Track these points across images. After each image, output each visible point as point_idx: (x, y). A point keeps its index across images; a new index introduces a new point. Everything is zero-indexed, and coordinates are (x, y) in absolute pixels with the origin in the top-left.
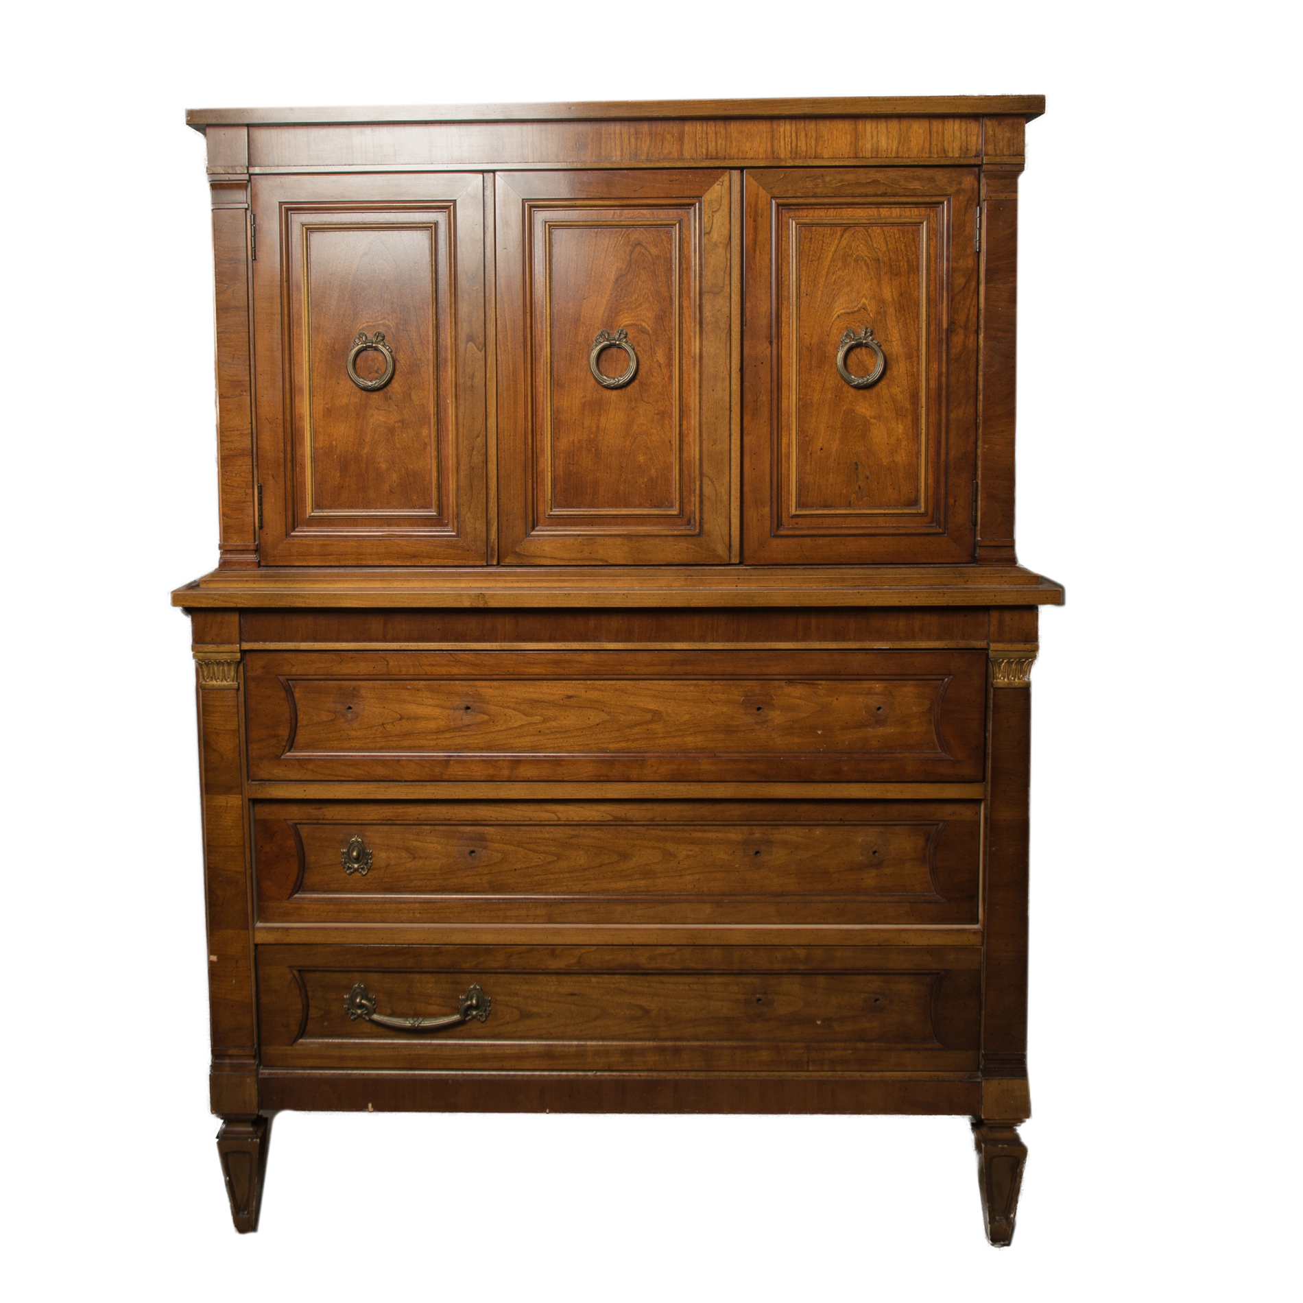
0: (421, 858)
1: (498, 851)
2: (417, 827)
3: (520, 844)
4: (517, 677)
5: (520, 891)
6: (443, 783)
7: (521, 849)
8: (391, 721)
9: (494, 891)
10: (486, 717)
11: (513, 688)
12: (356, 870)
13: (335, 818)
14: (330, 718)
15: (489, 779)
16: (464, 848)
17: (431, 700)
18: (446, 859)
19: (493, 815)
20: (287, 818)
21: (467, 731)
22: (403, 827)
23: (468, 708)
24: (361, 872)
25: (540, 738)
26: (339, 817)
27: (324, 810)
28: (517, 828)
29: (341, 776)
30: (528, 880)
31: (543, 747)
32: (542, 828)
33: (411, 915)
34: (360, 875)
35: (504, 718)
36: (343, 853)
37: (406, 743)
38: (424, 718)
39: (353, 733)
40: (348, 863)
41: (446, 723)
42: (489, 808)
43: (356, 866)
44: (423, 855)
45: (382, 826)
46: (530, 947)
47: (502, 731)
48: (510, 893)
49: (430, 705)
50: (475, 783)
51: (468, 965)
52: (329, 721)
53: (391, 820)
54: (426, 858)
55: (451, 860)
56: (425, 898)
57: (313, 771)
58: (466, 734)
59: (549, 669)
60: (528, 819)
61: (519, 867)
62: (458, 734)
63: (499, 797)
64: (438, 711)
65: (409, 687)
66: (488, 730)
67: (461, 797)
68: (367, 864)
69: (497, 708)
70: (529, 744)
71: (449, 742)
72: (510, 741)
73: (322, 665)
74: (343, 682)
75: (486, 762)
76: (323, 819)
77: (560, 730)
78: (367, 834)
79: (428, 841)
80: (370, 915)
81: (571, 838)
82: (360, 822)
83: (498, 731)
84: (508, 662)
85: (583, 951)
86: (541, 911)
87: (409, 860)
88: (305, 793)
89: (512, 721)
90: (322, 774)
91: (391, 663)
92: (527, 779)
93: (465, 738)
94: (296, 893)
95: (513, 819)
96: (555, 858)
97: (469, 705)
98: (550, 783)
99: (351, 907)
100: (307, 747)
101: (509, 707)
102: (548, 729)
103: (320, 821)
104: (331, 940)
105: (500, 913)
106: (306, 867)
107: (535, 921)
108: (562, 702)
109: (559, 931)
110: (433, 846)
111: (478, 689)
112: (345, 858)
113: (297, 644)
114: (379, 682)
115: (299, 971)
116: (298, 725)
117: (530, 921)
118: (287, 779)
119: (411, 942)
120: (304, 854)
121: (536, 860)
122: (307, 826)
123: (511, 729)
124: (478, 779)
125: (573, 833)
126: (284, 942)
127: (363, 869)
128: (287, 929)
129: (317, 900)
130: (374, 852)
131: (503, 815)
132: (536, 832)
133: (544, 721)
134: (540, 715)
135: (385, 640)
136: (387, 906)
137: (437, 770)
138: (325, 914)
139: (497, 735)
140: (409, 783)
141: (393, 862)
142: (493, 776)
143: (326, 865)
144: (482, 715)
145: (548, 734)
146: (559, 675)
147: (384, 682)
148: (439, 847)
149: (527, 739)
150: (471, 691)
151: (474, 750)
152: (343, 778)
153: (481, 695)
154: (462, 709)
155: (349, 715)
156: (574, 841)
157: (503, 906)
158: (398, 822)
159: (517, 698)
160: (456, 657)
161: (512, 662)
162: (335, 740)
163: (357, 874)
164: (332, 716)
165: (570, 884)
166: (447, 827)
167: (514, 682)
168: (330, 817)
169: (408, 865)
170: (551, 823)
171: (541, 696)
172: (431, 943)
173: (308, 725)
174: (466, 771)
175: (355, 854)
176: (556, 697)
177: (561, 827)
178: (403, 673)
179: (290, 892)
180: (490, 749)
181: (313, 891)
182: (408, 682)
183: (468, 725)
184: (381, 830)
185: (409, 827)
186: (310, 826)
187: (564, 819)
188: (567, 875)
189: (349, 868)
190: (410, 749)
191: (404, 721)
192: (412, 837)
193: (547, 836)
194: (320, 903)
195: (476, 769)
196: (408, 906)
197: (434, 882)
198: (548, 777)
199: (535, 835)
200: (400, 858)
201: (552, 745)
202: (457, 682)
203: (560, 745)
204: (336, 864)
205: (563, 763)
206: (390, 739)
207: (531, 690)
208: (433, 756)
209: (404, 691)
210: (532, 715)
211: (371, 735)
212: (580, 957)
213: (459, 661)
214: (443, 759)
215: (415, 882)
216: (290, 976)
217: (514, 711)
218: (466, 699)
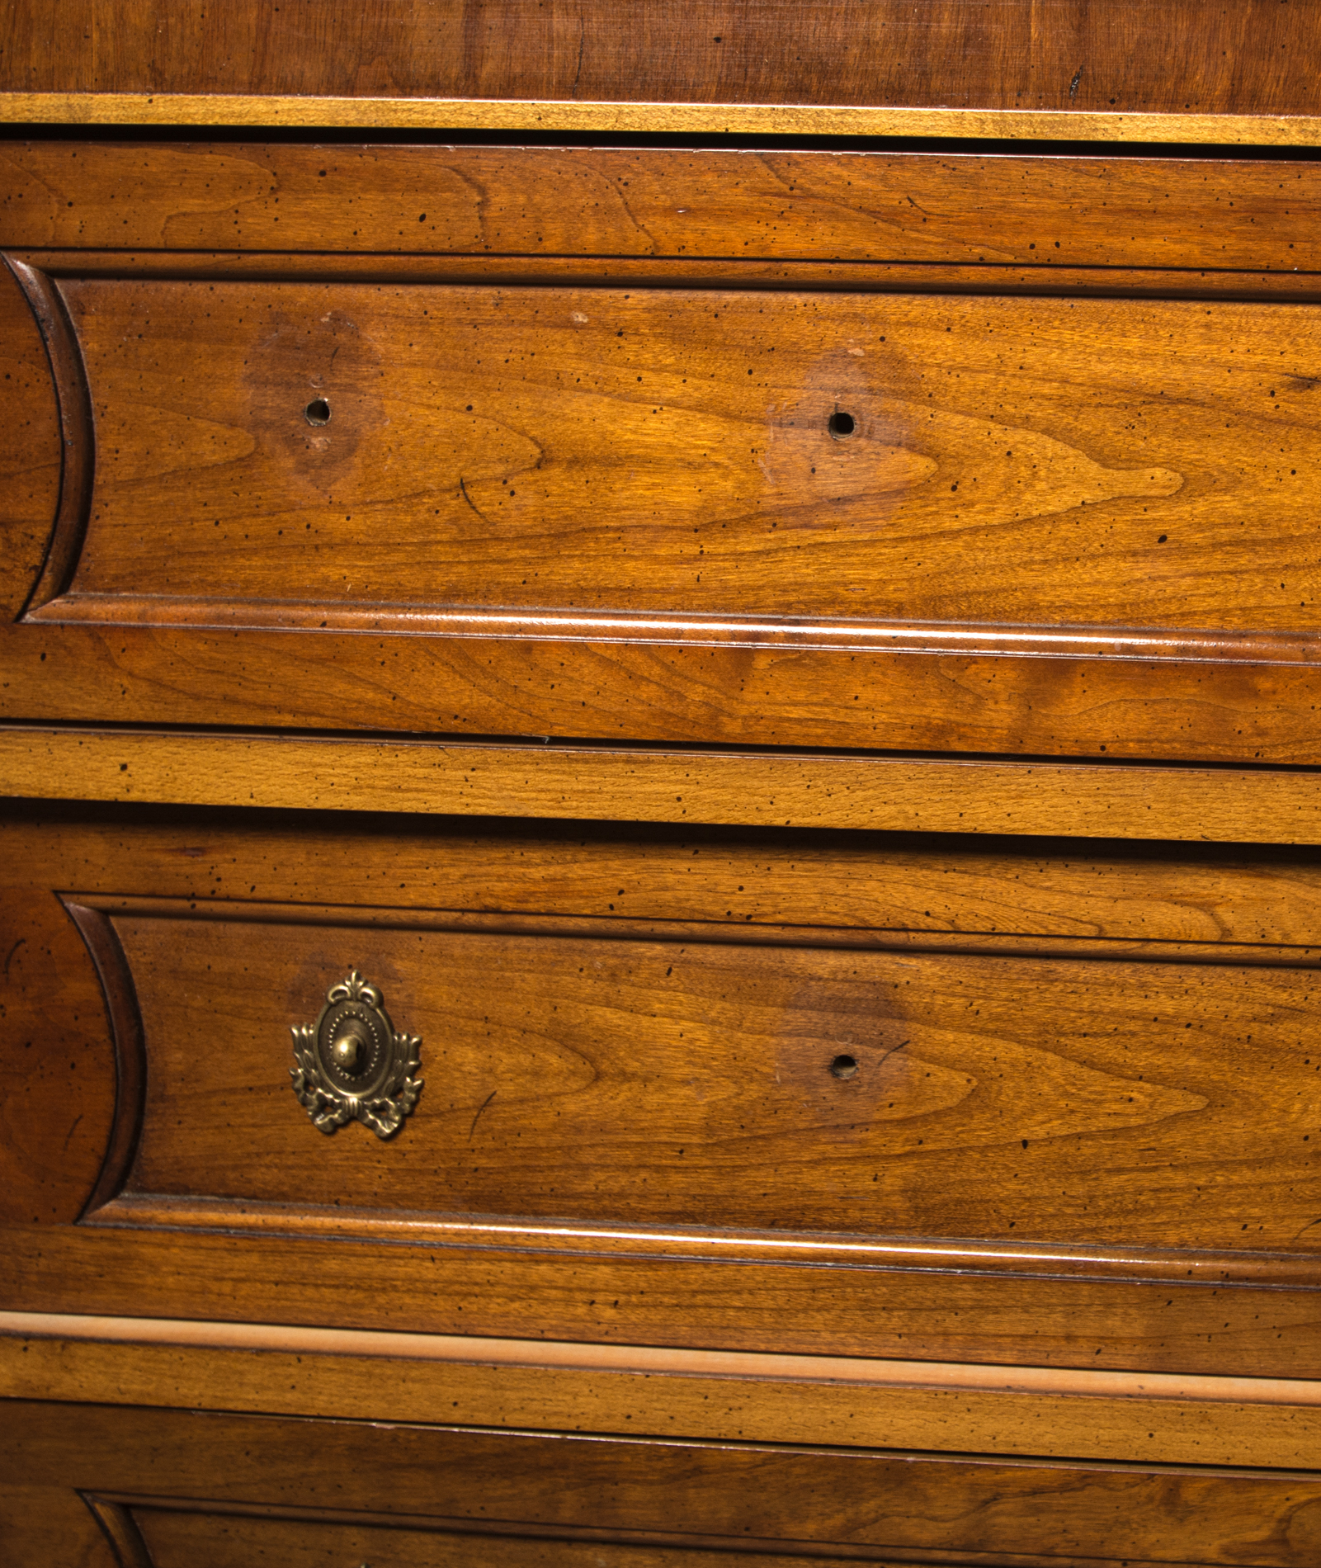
0: (626, 1077)
1: (952, 1064)
2: (608, 946)
3: (1048, 1037)
4: (1069, 276)
5: (1038, 1235)
6: (724, 757)
7: (1051, 1057)
8: (500, 469)
9: (932, 1227)
10: (922, 466)
11: (1052, 335)
12: (353, 1116)
13: (261, 893)
14: (234, 453)
15: (926, 743)
16: (810, 1042)
17: (676, 380)
18: (733, 1089)
19: (938, 909)
20: (63, 882)
21: (834, 527)
22: (551, 943)
23: (842, 423)
24: (372, 1126)
25: (1163, 567)
26: (278, 891)
27: (215, 857)
28: (1037, 966)
29: (279, 710)
30: (1079, 1189)
31: (1173, 608)
32: (1147, 973)
33: (581, 1310)
34: (370, 1134)
35: (1002, 470)
36: (302, 1043)
37: (568, 571)
38: (645, 461)
39: (335, 522)
40: (323, 1084)
41: (741, 486)
42: (920, 874)
43: (353, 1099)
44: (633, 1066)
45: (461, 938)
46: (1075, 1467)
47: (990, 529)
48: (998, 1239)
49: (673, 404)
50: (860, 762)
51: (811, 1528)
52: (230, 465)
53: (497, 911)
54: (646, 1080)
55: (754, 1091)
56: (639, 1245)
57: (156, 683)
58: (829, 537)
59: (1218, 243)
60: (1091, 930)
61: (1041, 1132)
62: (792, 538)
63: (968, 826)
64: (707, 431)
65: (580, 318)
66: (928, 526)
67: (797, 821)
68: (396, 1092)
69: (973, 422)
70: (1114, 595)
71: (750, 574)
72: (1027, 578)
73: (192, 205)
74: (288, 289)
75: (914, 664)
76: (213, 897)
77: (1255, 532)
78: (399, 965)
79: (657, 1006)
80: (407, 1300)
81: (1272, 1019)
82: (367, 914)
83: (975, 530)
84: (1032, 203)
85: (1301, 1496)
86: (1129, 1323)
87: (574, 1084)
88: (123, 779)
89: (1041, 486)
90: (197, 697)
91: (500, 200)
92: (1095, 751)
93: (827, 558)
94: (114, 1195)
95: (1024, 927)
96: (1197, 1102)
97: (848, 404)
98: (1199, 773)
99: (332, 1265)
100: (132, 579)
101: (1027, 422)
102: (1200, 528)
103: (202, 906)
104: (246, 1398)
105: (952, 1322)
106: (149, 1094)
107: (1100, 1360)
108: (1269, 404)
109: (1203, 1409)
110: (678, 1028)
111: (892, 334)
112: (309, 1064)
113: (77, 99)
114: (446, 291)
115: (125, 1510)
116: (99, 478)
117: (1077, 1360)
118: (48, 713)
119: (573, 1426)
120: (141, 1038)
121: (1116, 1107)
122: (152, 924)
123: (1030, 520)
124: (876, 740)
125: (1283, 997)
126: (56, 1392)
127: (380, 1110)
128: (68, 1341)
129: (195, 1230)
130: (428, 1046)
131: (983, 909)
132: (1123, 987)
133: (1186, 490)
134: (1170, 464)
135: (469, 86)
136: (479, 1269)
137: (696, 693)
138: (227, 1287)
139: (969, 547)
140: (572, 751)
141: (506, 1090)
142: (943, 730)
143: (233, 1091)
144: (904, 456)
145: (1197, 550)
146: (1268, 271)
147: (469, 291)
148: (702, 1036)
149: (1105, 571)
150: (860, 343)
151: (865, 611)
152: (287, 720)
153: (902, 361)
154: (812, 425)
155: (318, 442)
156: (1286, 1032)
157: (966, 1294)
158: (531, 921)
159: (1065, 381)
160: (794, 173)
161: (1047, 204)
162: (255, 551)
163: (356, 1129)
164: (241, 443)
165: (1256, 1212)
166: (736, 951)
167: (1054, 303)
168: (243, 890)
169: (571, 1106)
170: (1189, 950)
171: (1177, 372)
172: (657, 1431)
173: (137, 482)
174: (826, 703)
175: (344, 1047)
176: (1244, 379)
177: (1229, 972)
178: (550, 246)
179: (82, 1191)
180: (932, 609)
181: (181, 1188)
182: (575, 294)
183: (839, 501)
184: (457, 952)
185: (578, 944)
186: (165, 924)
187: (1249, 937)
188: (1247, 1175)
189: (324, 1106)
190: (579, 598)
191: (556, 472)
192: (588, 987)
193: (1168, 1006)
194: (206, 1242)
195: (868, 695)
196: (568, 1271)
197: (677, 1180)
198: (1193, 743)
199: (1115, 1003)
200: (537, 1074)
201: (1213, 603)
202: (796, 299)
203: (1252, 602)
204: (269, 1088)
205: (1264, 684)
206: (494, 551)
207: (1133, 343)
208: (678, 634)
209: (559, 335)
210: (1132, 462)
211: (411, 530)
212: (1286, 1520)
213: (809, 195)
214: (724, 644)
215: (601, 1176)
216: (84, 1530)
217: (1049, 442)
218: (829, 380)
